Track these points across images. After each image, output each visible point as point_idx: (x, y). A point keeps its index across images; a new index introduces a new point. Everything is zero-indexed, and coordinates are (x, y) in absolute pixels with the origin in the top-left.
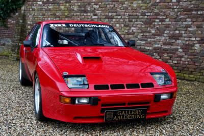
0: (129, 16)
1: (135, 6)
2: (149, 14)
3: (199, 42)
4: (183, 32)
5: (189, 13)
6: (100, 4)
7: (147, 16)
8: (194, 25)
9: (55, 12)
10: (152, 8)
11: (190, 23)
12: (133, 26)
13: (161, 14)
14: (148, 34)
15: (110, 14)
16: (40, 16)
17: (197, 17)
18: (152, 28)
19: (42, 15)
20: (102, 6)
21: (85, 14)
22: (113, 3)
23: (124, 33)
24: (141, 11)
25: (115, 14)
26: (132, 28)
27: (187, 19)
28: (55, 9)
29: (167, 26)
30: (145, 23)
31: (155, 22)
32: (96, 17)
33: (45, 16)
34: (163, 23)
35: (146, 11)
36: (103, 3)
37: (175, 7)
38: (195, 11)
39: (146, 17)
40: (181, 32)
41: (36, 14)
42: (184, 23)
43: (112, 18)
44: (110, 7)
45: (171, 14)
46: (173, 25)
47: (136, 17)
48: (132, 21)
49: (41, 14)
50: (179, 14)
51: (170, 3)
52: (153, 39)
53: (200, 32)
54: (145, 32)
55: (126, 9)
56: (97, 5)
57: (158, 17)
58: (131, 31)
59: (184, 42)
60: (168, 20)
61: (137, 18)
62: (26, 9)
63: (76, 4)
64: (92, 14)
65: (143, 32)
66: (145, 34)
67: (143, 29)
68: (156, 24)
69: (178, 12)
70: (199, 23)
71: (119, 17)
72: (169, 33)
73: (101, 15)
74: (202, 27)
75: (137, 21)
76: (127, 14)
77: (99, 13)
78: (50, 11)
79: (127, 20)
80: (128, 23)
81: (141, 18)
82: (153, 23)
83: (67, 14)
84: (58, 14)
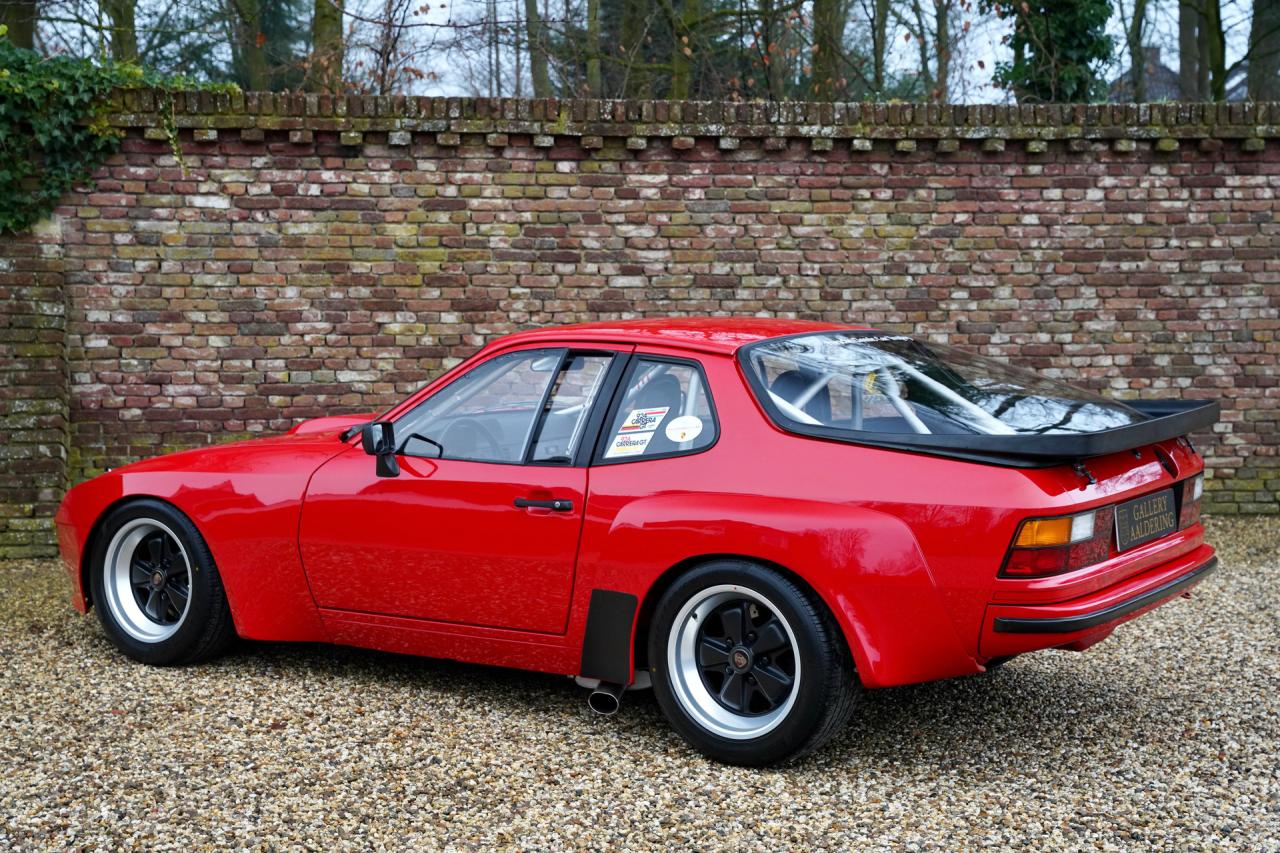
0: (824, 274)
1: (856, 233)
2: (923, 269)
3: (1125, 372)
4: (1068, 337)
5: (1087, 266)
6: (664, 218)
7: (914, 275)
8: (1107, 311)
9: (348, 253)
10: (934, 242)
11: (1093, 303)
13: (976, 267)
15: (721, 269)
16: (208, 279)
17: (1118, 281)
18: (936, 324)
20: (673, 230)
21: (564, 268)
22: (741, 219)
24: (884, 255)
25: (749, 267)
27: (1083, 289)
28: (344, 240)
29: (1003, 317)
31: (948, 298)
32: (637, 281)
33: (251, 279)
34: (987, 303)
35: (908, 257)
36: (680, 218)
37: (1034, 243)
38: (1110, 259)
39: (908, 279)
40: (1058, 337)
41: (169, 266)
42: (1071, 304)
43: (730, 284)
44: (721, 235)
45: (1020, 268)
46: (1028, 313)
47: (862, 280)
48: (837, 297)
49: (217, 265)
50: (1050, 268)
51: (1014, 229)
53: (1128, 335)
55: (809, 244)
56: (639, 223)
57: (964, 280)
59: (1070, 373)
60: (1004, 292)
61: (863, 284)
62: (77, 237)
63: (503, 216)
64: (609, 268)
68: (954, 306)
69: (1045, 262)
70: (1126, 304)
71: (776, 281)
72: (1012, 341)
73: (667, 270)
74: (1135, 318)
75: (864, 297)
76: (813, 270)
77: (656, 261)
78: (295, 250)
79: (816, 293)
80: (818, 303)
81: (883, 284)
82: (943, 305)
83: (438, 264)
84: (369, 264)
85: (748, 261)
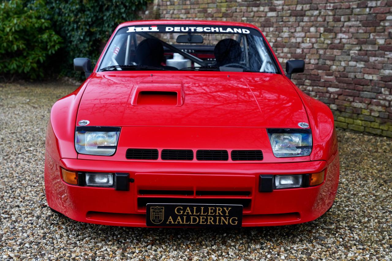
0: (335, 9)
2: (374, 4)
7: (371, 8)
9: (207, 6)
12: (341, 32)
14: (370, 48)
15: (299, 8)
18: (379, 33)
19: (185, 13)
21: (255, 9)
23: (325, 46)
25: (308, 6)
26: (340, 35)
30: (365, 24)
31: (384, 20)
33: (189, 16)
39: (368, 10)
41: (176, 12)
43: (302, 14)
47: (348, 11)
48: (339, 20)
49: (183, 11)
52: (379, 59)
54: (365, 43)
58: (337, 41)
61: (350, 13)
62: (161, 3)
64: (267, 9)
65: (360, 43)
66: (364, 47)
67: (361, 36)
68: (387, 24)
71: (316, 13)
73: (283, 9)
75: (349, 20)
76: (330, 6)
77: (279, 5)
78: (197, 5)
79: (331, 18)
80: (332, 23)
81: (357, 13)
82: (382, 24)
83: (225, 9)
84: (211, 9)
85: (308, 4)
